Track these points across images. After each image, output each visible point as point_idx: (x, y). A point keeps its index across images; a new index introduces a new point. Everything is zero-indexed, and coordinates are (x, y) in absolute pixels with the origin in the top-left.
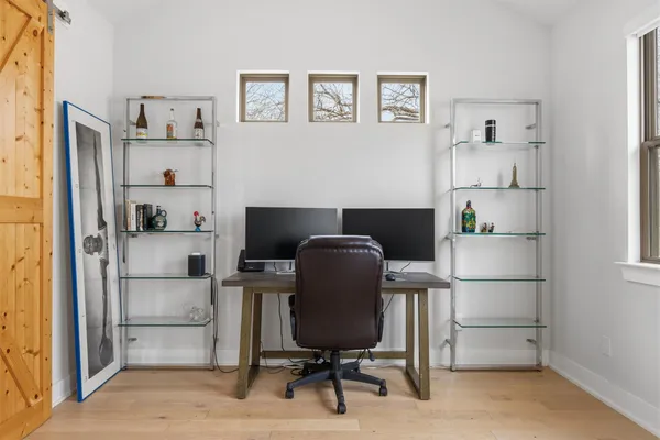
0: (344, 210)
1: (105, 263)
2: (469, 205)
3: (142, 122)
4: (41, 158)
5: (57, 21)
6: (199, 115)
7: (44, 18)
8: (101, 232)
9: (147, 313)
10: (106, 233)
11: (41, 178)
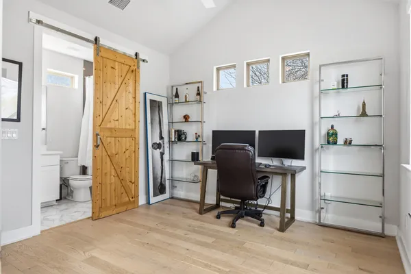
0: (260, 132)
1: (162, 154)
2: (332, 127)
3: (177, 96)
4: (135, 114)
5: (141, 63)
6: (198, 90)
7: (136, 65)
8: (161, 141)
9: (180, 176)
10: (163, 142)
11: (135, 121)
